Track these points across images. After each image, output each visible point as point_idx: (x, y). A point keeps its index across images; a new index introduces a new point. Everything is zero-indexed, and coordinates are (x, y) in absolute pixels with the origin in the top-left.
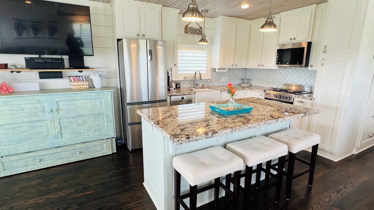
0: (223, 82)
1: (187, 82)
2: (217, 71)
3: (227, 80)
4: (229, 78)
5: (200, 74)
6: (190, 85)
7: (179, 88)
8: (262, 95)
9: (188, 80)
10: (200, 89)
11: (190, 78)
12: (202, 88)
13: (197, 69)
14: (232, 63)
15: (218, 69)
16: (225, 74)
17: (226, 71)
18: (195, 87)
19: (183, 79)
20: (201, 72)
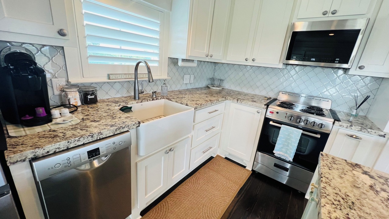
0: (186, 84)
1: (118, 86)
2: (180, 63)
3: (192, 81)
4: (195, 78)
5: (148, 68)
6: (125, 91)
7: (94, 101)
8: (260, 113)
9: (119, 82)
10: (149, 102)
11: (124, 76)
12: (153, 100)
13: (141, 57)
14: (205, 51)
15: (183, 60)
16: (189, 70)
17: (195, 65)
18: (137, 98)
19: (106, 80)
20: (150, 64)
